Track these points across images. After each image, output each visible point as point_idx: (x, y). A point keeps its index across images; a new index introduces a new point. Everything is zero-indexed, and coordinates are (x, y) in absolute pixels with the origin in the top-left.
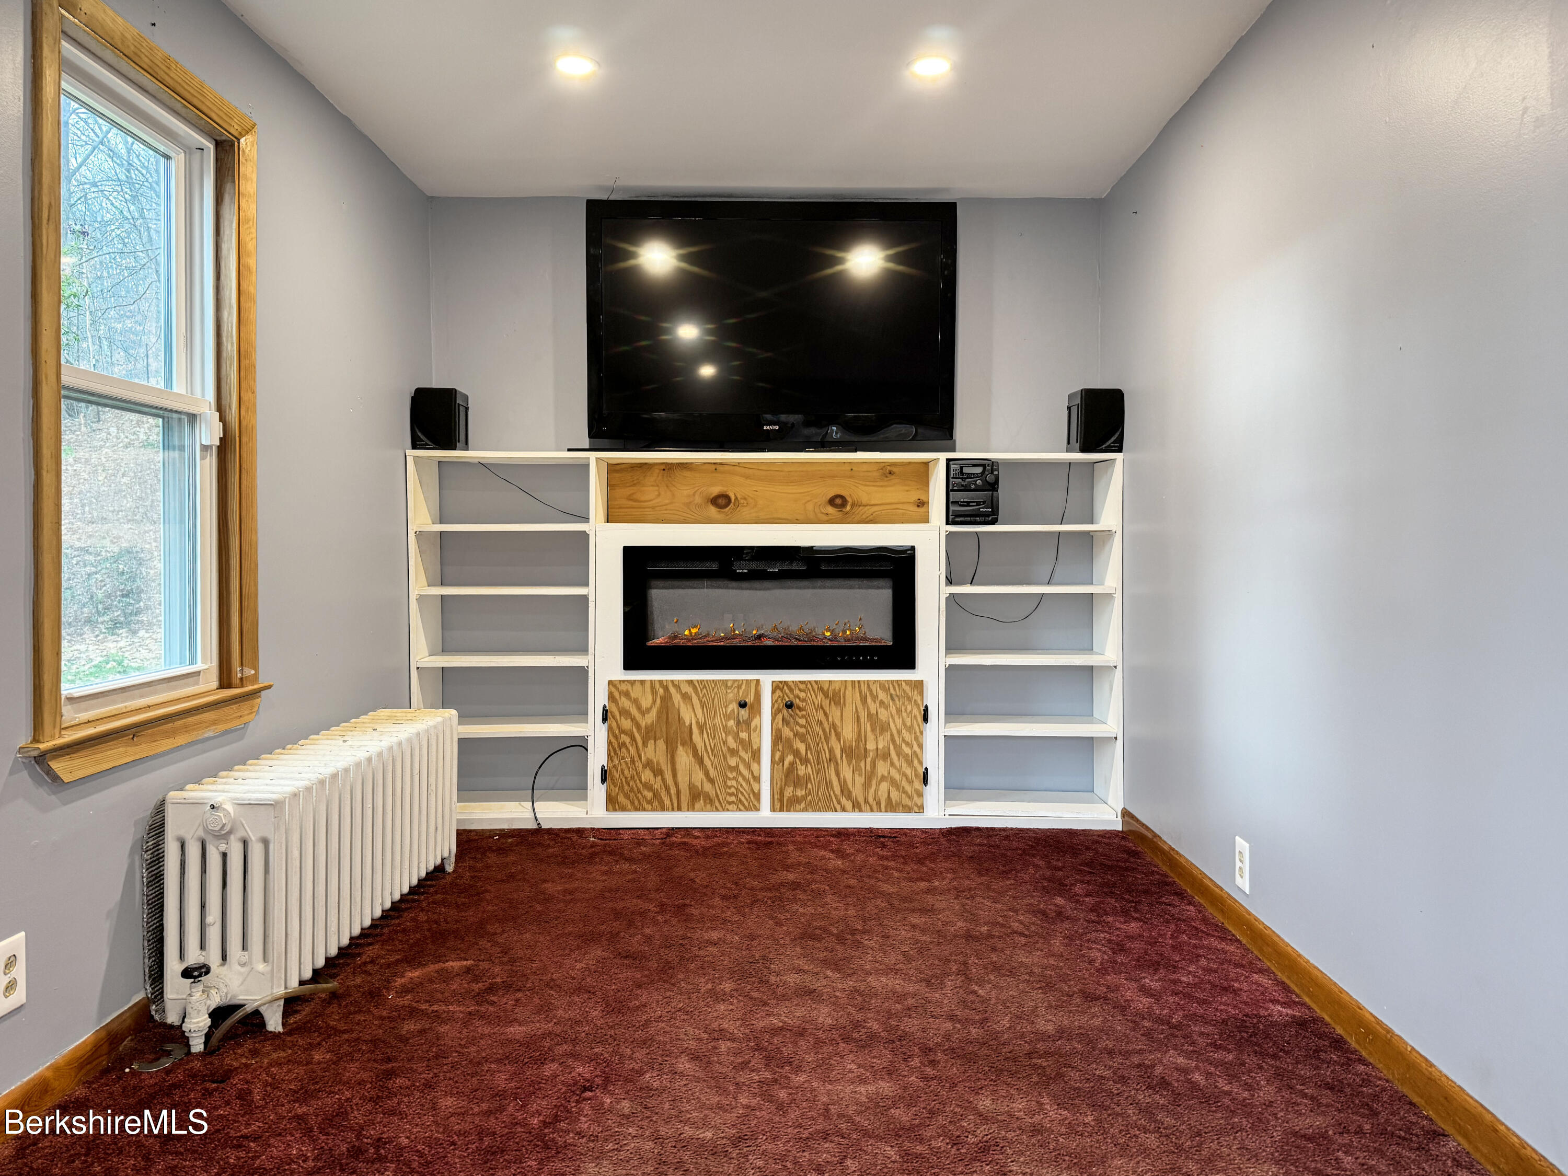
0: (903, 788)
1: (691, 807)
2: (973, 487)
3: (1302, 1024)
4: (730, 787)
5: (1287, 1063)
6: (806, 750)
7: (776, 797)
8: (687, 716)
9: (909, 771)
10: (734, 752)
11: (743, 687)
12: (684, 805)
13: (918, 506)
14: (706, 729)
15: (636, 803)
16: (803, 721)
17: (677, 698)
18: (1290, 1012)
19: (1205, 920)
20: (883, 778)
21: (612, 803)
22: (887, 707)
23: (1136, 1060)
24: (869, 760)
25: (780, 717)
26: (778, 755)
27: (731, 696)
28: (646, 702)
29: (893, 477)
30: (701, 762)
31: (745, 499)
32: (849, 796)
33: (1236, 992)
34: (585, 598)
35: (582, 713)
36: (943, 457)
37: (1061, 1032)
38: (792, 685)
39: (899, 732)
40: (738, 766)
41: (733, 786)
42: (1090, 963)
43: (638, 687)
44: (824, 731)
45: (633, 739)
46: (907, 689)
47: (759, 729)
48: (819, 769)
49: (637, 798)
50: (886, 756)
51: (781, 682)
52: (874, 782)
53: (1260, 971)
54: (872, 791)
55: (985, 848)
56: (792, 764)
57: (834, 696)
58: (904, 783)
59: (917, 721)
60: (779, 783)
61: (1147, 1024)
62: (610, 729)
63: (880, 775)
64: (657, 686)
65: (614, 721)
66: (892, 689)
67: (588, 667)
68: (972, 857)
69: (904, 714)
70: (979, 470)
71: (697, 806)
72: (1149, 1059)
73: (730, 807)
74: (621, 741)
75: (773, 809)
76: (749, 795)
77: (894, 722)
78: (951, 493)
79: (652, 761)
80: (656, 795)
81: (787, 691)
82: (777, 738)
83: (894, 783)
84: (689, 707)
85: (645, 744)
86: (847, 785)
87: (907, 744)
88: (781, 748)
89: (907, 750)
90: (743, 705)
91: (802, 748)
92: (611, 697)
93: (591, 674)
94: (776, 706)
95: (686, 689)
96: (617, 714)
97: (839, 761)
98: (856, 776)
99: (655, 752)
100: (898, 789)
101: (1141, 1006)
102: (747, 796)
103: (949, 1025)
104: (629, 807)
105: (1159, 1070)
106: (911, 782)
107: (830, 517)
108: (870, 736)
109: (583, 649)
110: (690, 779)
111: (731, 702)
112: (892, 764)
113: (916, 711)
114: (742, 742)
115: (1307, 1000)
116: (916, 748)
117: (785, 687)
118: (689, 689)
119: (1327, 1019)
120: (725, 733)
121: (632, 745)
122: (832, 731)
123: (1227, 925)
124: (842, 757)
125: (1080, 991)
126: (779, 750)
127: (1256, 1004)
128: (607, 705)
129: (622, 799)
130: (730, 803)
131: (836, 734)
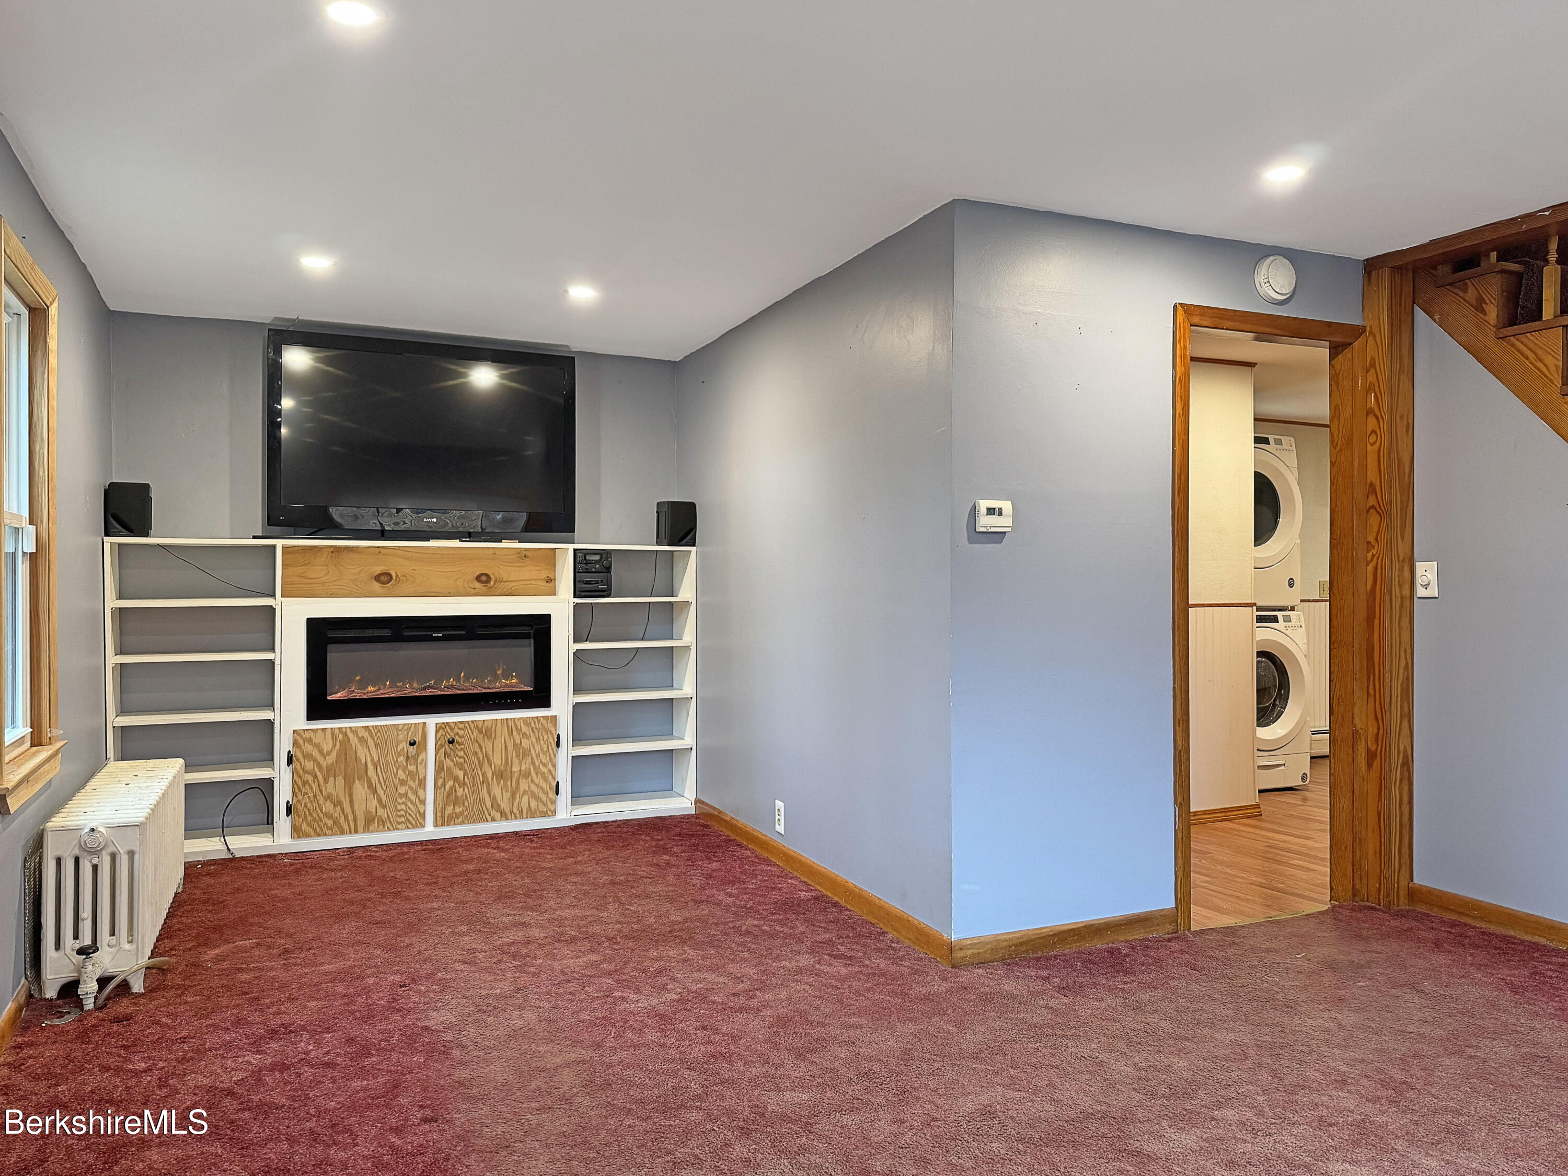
0: (540, 798)
1: (367, 830)
2: (593, 570)
3: (817, 898)
4: (399, 811)
5: (810, 915)
6: (464, 776)
7: (438, 815)
8: (362, 754)
9: (544, 785)
10: (403, 782)
11: (412, 729)
12: (360, 829)
13: (547, 582)
14: (380, 765)
15: (318, 830)
16: (461, 754)
17: (354, 741)
18: (810, 894)
19: (756, 857)
20: (525, 792)
21: (296, 832)
22: (528, 738)
23: (731, 925)
24: (514, 779)
25: (442, 751)
26: (440, 782)
27: (401, 737)
28: (326, 747)
29: (527, 559)
30: (375, 792)
31: (405, 576)
32: (498, 810)
33: (780, 889)
34: (271, 663)
35: (270, 759)
36: (571, 547)
37: (686, 920)
38: (453, 726)
39: (538, 756)
40: (407, 793)
41: (402, 810)
42: (693, 886)
43: (320, 733)
44: (478, 759)
45: (316, 777)
46: (545, 722)
47: (425, 763)
48: (474, 790)
49: (319, 826)
50: (527, 775)
51: (444, 723)
52: (518, 796)
53: (792, 878)
54: (516, 802)
55: (606, 834)
56: (452, 788)
57: (487, 731)
58: (541, 795)
59: (551, 746)
60: (441, 804)
61: (733, 909)
62: (294, 771)
63: (522, 790)
64: (337, 731)
65: (298, 764)
66: (533, 723)
67: (274, 720)
68: (599, 840)
69: (542, 742)
70: (597, 558)
71: (371, 828)
72: (738, 924)
73: (400, 827)
74: (304, 780)
75: (436, 825)
76: (416, 815)
77: (534, 749)
78: (577, 574)
79: (332, 794)
80: (336, 822)
81: (449, 730)
82: (439, 768)
83: (534, 796)
84: (365, 747)
85: (326, 781)
86: (497, 801)
87: (544, 764)
88: (443, 776)
89: (543, 769)
90: (412, 744)
91: (461, 774)
92: (295, 744)
93: (277, 725)
94: (439, 743)
95: (362, 733)
96: (300, 757)
97: (490, 782)
98: (504, 792)
99: (336, 787)
100: (536, 800)
101: (729, 902)
102: (414, 816)
103: (619, 926)
104: (312, 833)
105: (744, 928)
106: (546, 793)
107: (477, 591)
108: (515, 761)
109: (271, 705)
110: (366, 807)
111: (401, 742)
112: (532, 781)
113: (551, 739)
114: (410, 773)
115: (819, 888)
116: (550, 767)
117: (447, 727)
118: (366, 734)
119: (829, 894)
120: (396, 767)
121: (314, 783)
122: (485, 759)
123: (770, 858)
124: (492, 779)
125: (692, 900)
126: (441, 778)
127: (791, 893)
128: (291, 750)
129: (305, 827)
130: (399, 823)
131: (488, 761)
